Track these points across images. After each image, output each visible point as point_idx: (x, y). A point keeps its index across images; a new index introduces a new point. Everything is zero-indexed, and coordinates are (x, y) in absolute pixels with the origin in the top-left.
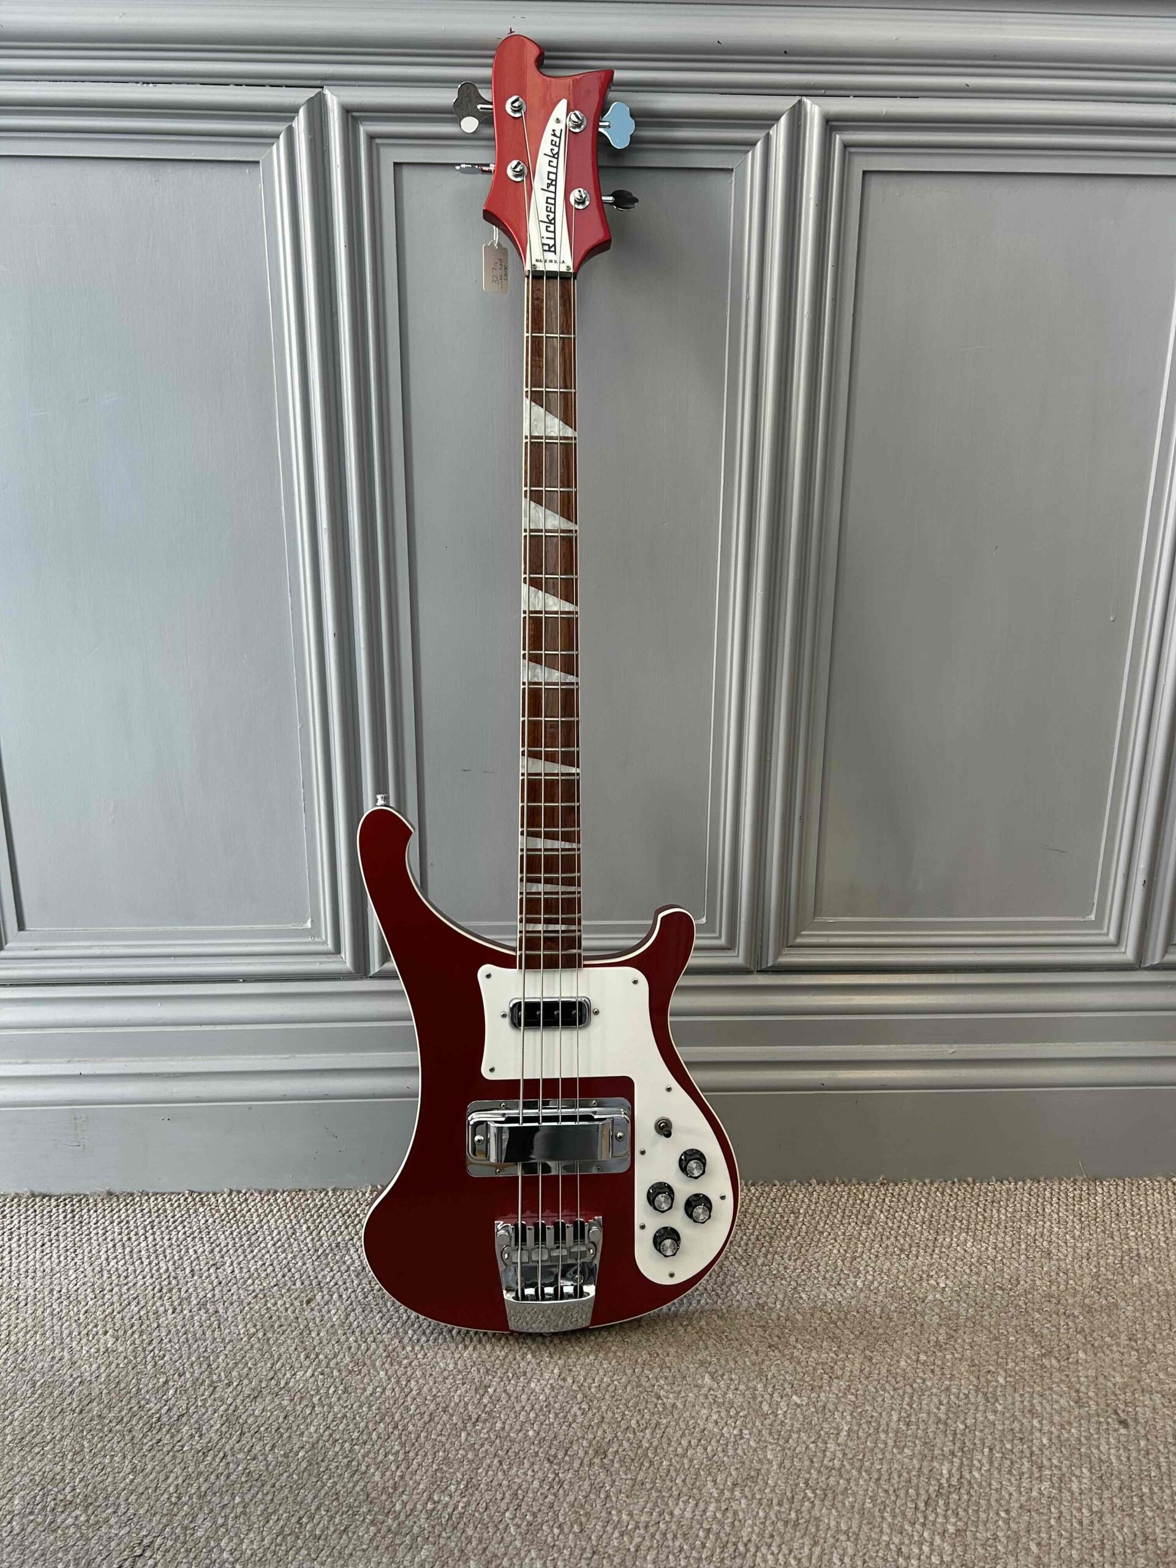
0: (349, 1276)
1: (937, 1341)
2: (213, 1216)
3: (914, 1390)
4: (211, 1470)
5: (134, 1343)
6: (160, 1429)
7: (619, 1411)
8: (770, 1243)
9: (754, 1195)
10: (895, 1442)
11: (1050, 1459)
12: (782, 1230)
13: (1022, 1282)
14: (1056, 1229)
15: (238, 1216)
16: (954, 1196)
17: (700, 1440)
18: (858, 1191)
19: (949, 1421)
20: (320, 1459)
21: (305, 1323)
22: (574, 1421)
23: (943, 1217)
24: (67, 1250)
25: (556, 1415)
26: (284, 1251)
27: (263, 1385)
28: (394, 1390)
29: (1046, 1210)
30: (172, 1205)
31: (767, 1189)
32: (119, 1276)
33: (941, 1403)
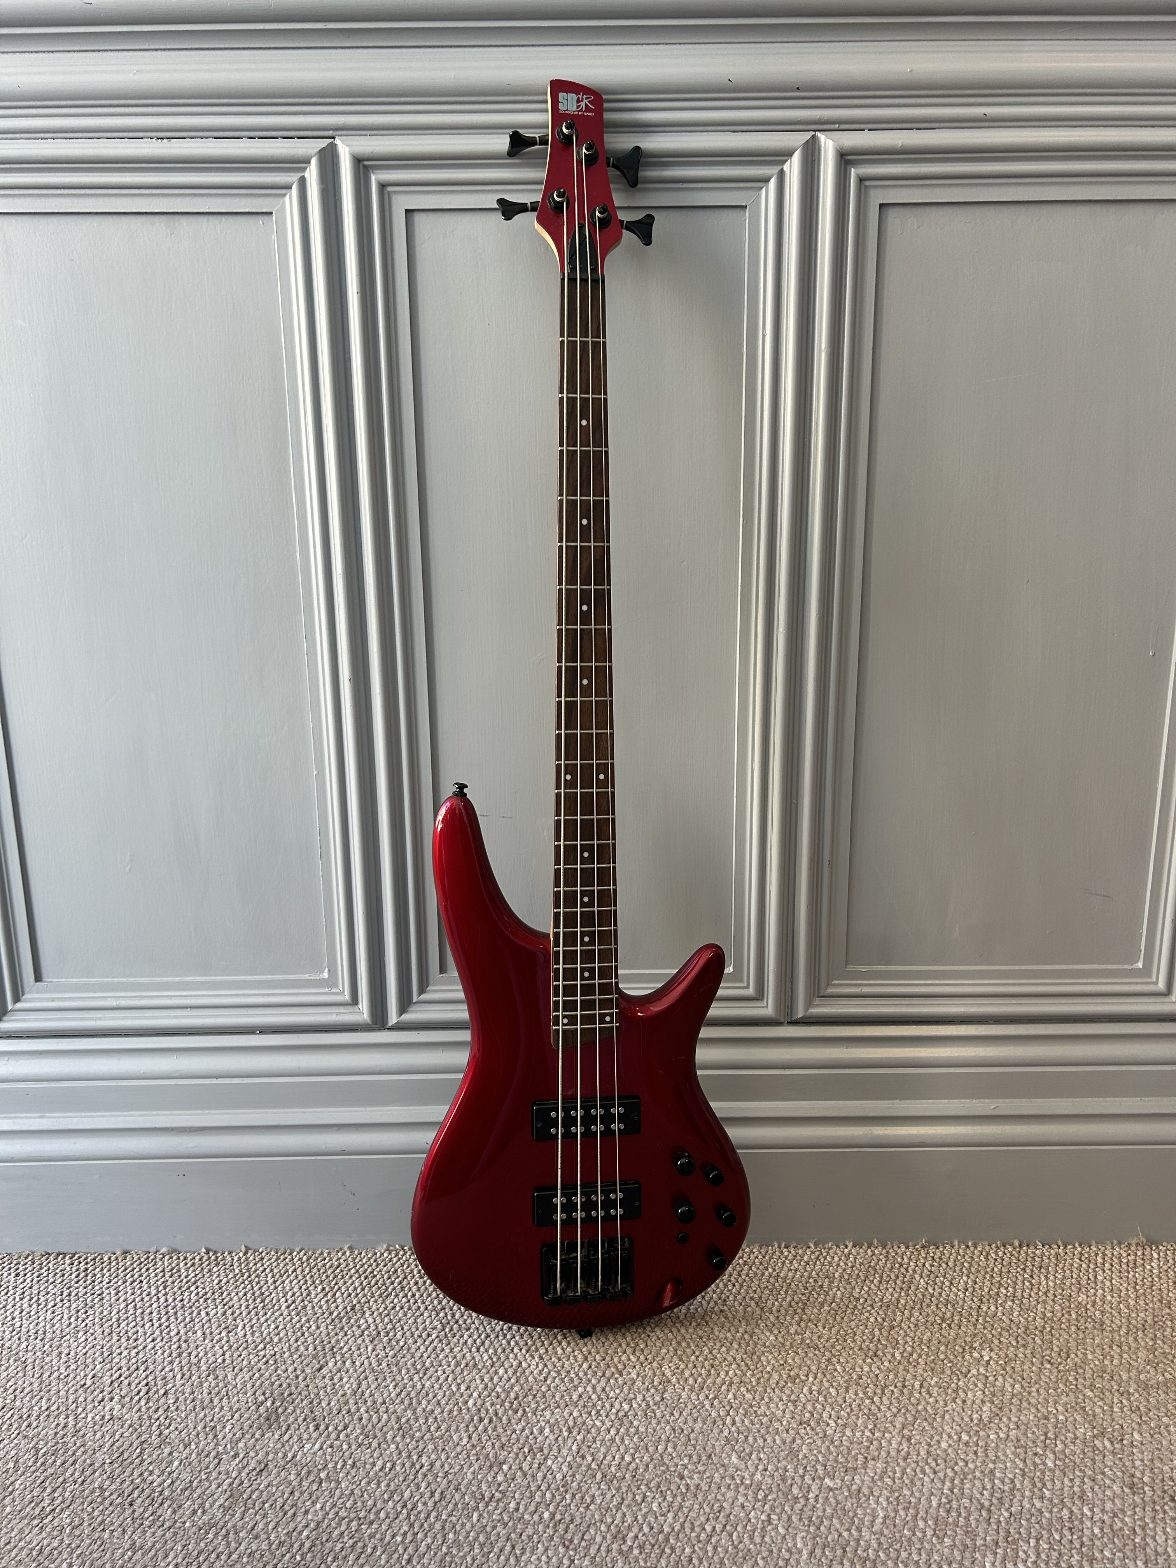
0: (364, 1341)
1: (981, 1419)
2: (227, 1275)
3: (956, 1473)
4: (211, 1549)
5: (139, 1410)
6: (162, 1504)
7: (639, 1491)
8: (803, 1310)
9: (786, 1258)
10: (934, 1530)
11: (1102, 1551)
12: (816, 1296)
13: (1073, 1356)
14: (1109, 1298)
15: (253, 1277)
16: (999, 1260)
17: (725, 1526)
18: (897, 1254)
19: (993, 1508)
20: (324, 1540)
21: (316, 1391)
22: (592, 1502)
23: (987, 1283)
24: (78, 1311)
25: (574, 1496)
26: (298, 1314)
27: (270, 1458)
28: (404, 1465)
29: (1098, 1277)
30: (186, 1264)
31: (800, 1252)
32: (128, 1339)
33: (984, 1488)
